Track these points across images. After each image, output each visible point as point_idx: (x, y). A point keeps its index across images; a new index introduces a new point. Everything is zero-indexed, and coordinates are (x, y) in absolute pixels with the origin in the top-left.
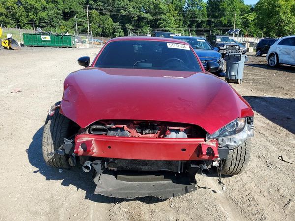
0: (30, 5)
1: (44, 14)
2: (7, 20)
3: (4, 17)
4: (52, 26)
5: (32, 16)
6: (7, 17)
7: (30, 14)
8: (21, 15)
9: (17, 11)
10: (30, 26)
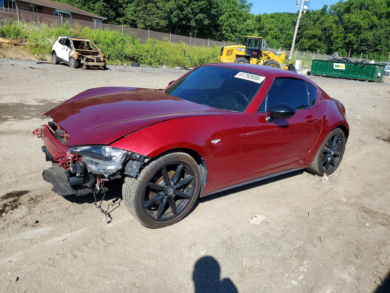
0: (354, 23)
1: (369, 35)
2: (318, 43)
3: (316, 40)
4: (376, 50)
5: (351, 37)
6: (320, 39)
7: (349, 35)
8: (338, 37)
9: (334, 32)
10: (344, 50)
